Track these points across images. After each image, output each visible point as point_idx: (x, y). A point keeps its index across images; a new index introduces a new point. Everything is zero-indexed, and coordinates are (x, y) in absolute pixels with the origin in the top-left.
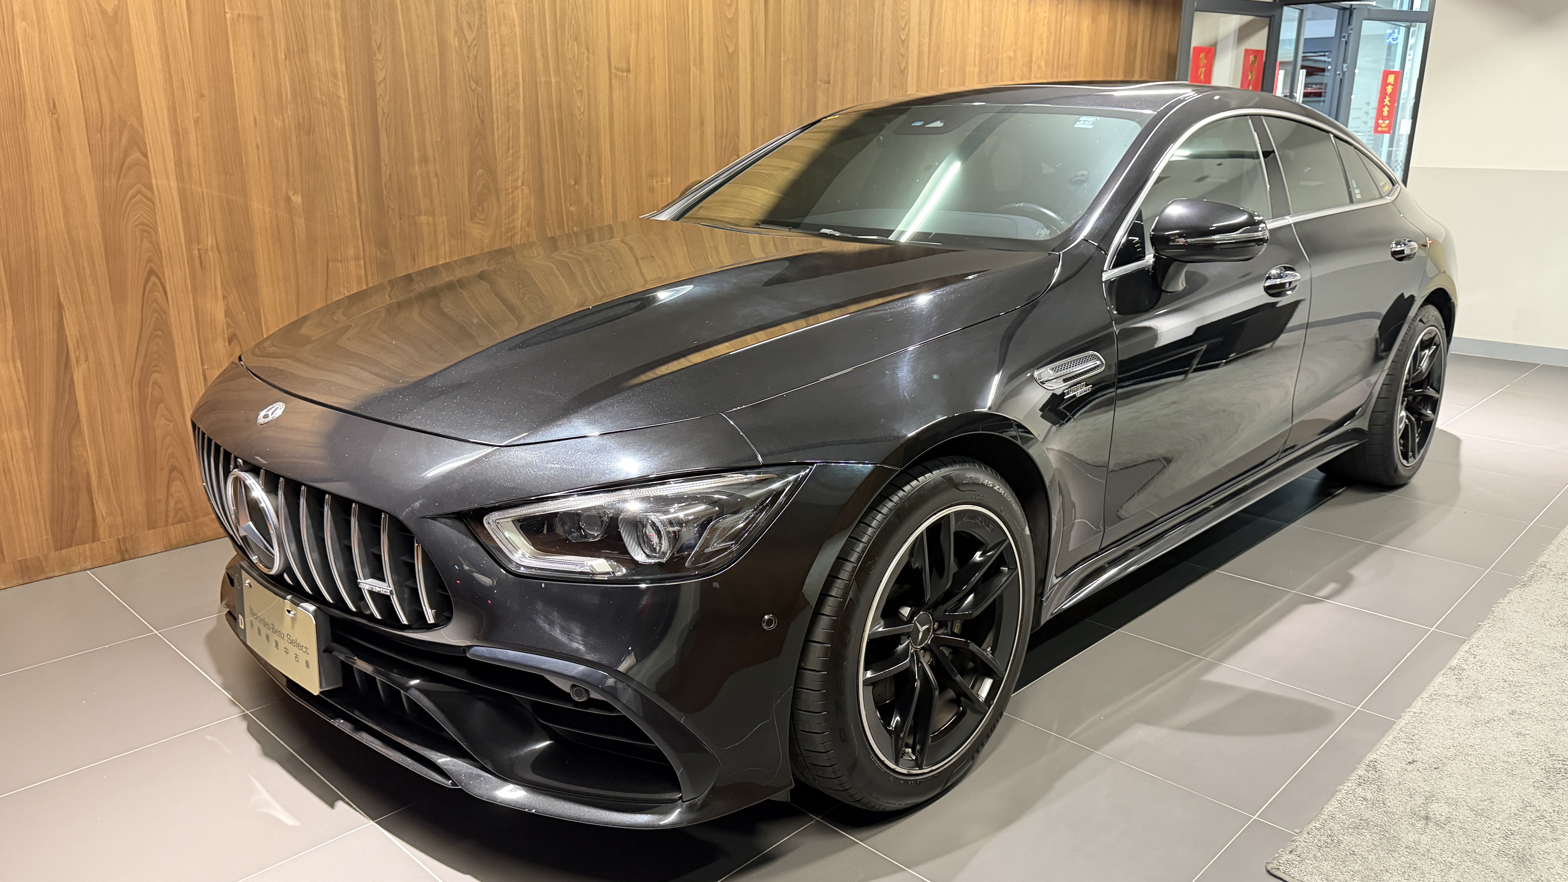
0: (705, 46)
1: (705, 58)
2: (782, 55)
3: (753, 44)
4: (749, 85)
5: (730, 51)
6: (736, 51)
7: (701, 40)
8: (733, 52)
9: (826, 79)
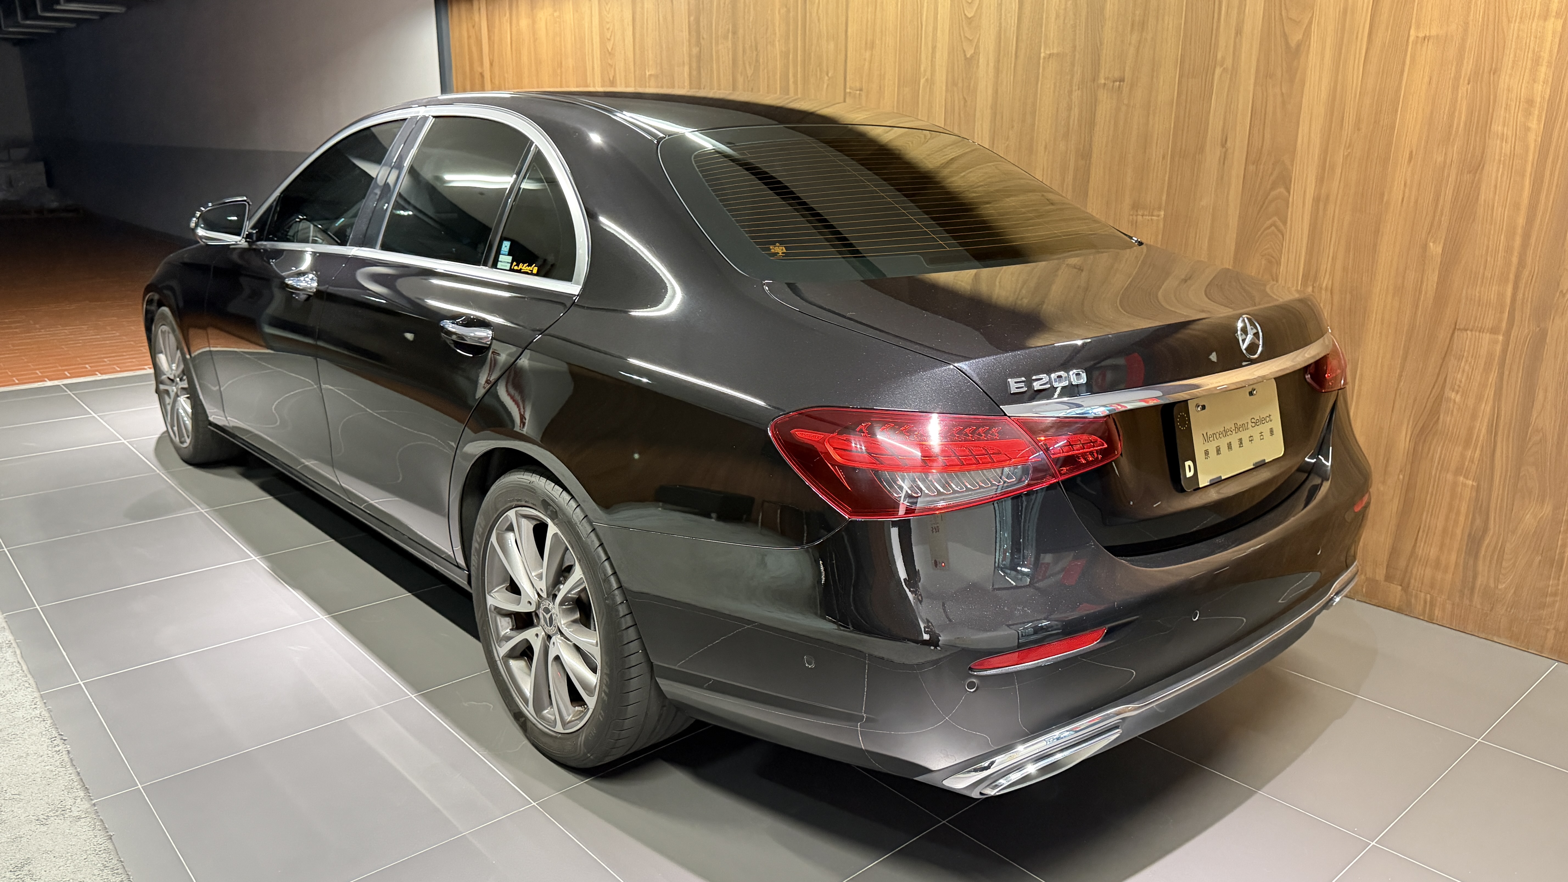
0: (938, 55)
1: (937, 67)
2: (1042, 50)
3: (1000, 42)
4: (990, 91)
5: (968, 56)
6: (976, 53)
7: (934, 48)
8: (972, 56)
9: (1117, 74)
